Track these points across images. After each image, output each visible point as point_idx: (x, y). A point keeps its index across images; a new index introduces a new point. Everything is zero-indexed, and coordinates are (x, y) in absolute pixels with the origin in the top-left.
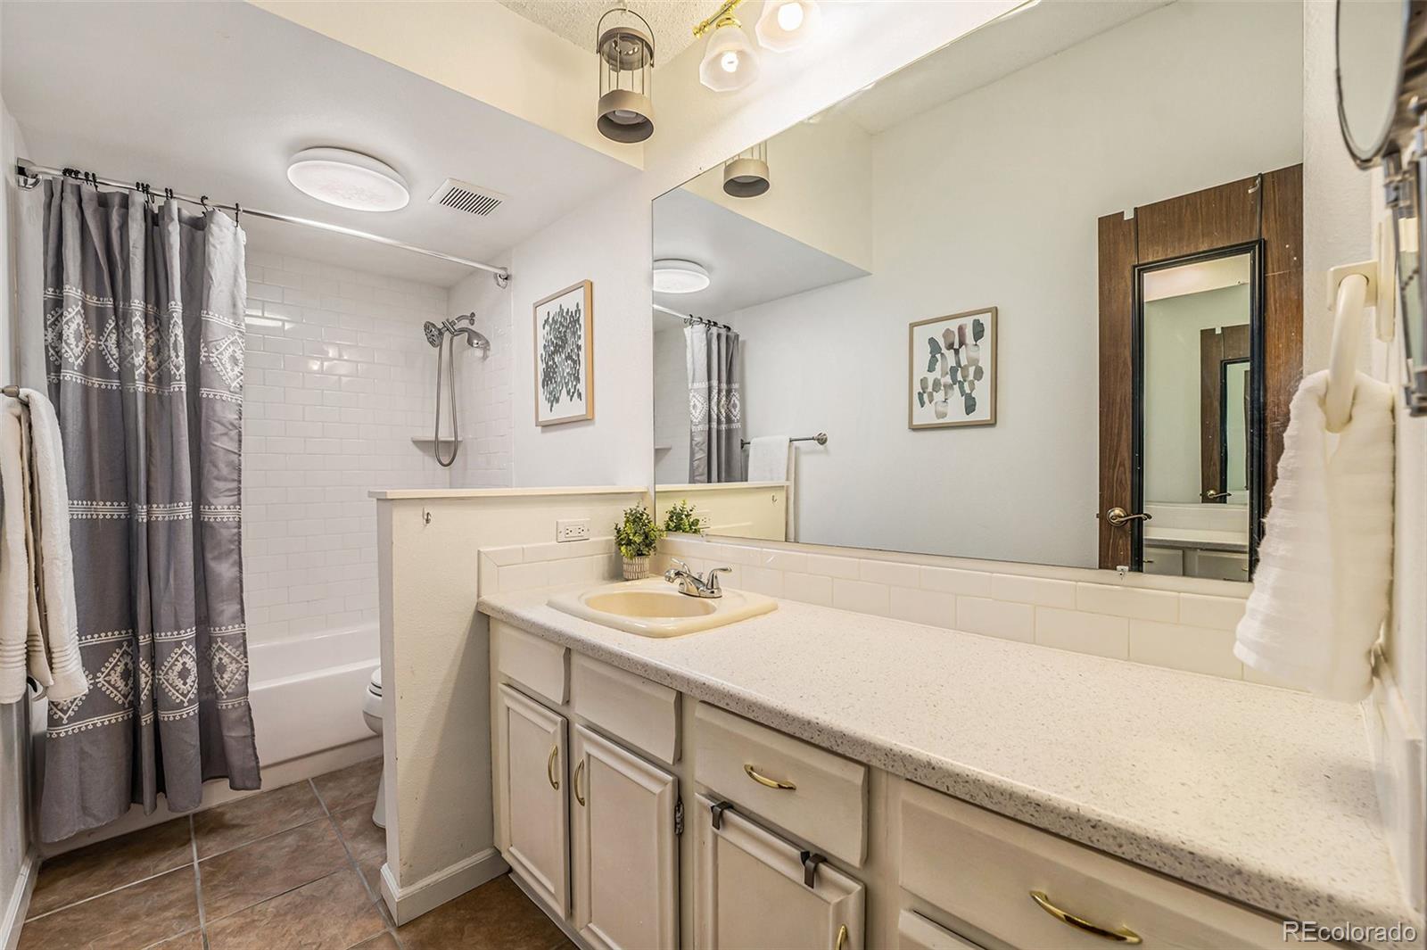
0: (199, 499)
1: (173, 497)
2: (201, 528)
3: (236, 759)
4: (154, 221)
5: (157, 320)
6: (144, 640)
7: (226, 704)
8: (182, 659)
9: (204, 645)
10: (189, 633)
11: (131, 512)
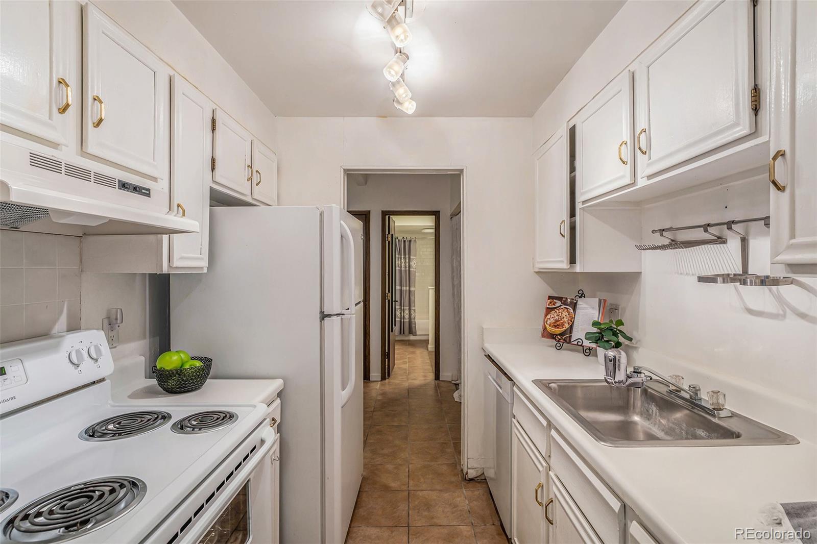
0: (409, 287)
1: (406, 286)
2: (409, 291)
3: (414, 330)
4: (405, 241)
5: (405, 258)
6: (402, 308)
7: (413, 320)
8: (407, 312)
9: (410, 310)
10: (408, 308)
11: (401, 288)
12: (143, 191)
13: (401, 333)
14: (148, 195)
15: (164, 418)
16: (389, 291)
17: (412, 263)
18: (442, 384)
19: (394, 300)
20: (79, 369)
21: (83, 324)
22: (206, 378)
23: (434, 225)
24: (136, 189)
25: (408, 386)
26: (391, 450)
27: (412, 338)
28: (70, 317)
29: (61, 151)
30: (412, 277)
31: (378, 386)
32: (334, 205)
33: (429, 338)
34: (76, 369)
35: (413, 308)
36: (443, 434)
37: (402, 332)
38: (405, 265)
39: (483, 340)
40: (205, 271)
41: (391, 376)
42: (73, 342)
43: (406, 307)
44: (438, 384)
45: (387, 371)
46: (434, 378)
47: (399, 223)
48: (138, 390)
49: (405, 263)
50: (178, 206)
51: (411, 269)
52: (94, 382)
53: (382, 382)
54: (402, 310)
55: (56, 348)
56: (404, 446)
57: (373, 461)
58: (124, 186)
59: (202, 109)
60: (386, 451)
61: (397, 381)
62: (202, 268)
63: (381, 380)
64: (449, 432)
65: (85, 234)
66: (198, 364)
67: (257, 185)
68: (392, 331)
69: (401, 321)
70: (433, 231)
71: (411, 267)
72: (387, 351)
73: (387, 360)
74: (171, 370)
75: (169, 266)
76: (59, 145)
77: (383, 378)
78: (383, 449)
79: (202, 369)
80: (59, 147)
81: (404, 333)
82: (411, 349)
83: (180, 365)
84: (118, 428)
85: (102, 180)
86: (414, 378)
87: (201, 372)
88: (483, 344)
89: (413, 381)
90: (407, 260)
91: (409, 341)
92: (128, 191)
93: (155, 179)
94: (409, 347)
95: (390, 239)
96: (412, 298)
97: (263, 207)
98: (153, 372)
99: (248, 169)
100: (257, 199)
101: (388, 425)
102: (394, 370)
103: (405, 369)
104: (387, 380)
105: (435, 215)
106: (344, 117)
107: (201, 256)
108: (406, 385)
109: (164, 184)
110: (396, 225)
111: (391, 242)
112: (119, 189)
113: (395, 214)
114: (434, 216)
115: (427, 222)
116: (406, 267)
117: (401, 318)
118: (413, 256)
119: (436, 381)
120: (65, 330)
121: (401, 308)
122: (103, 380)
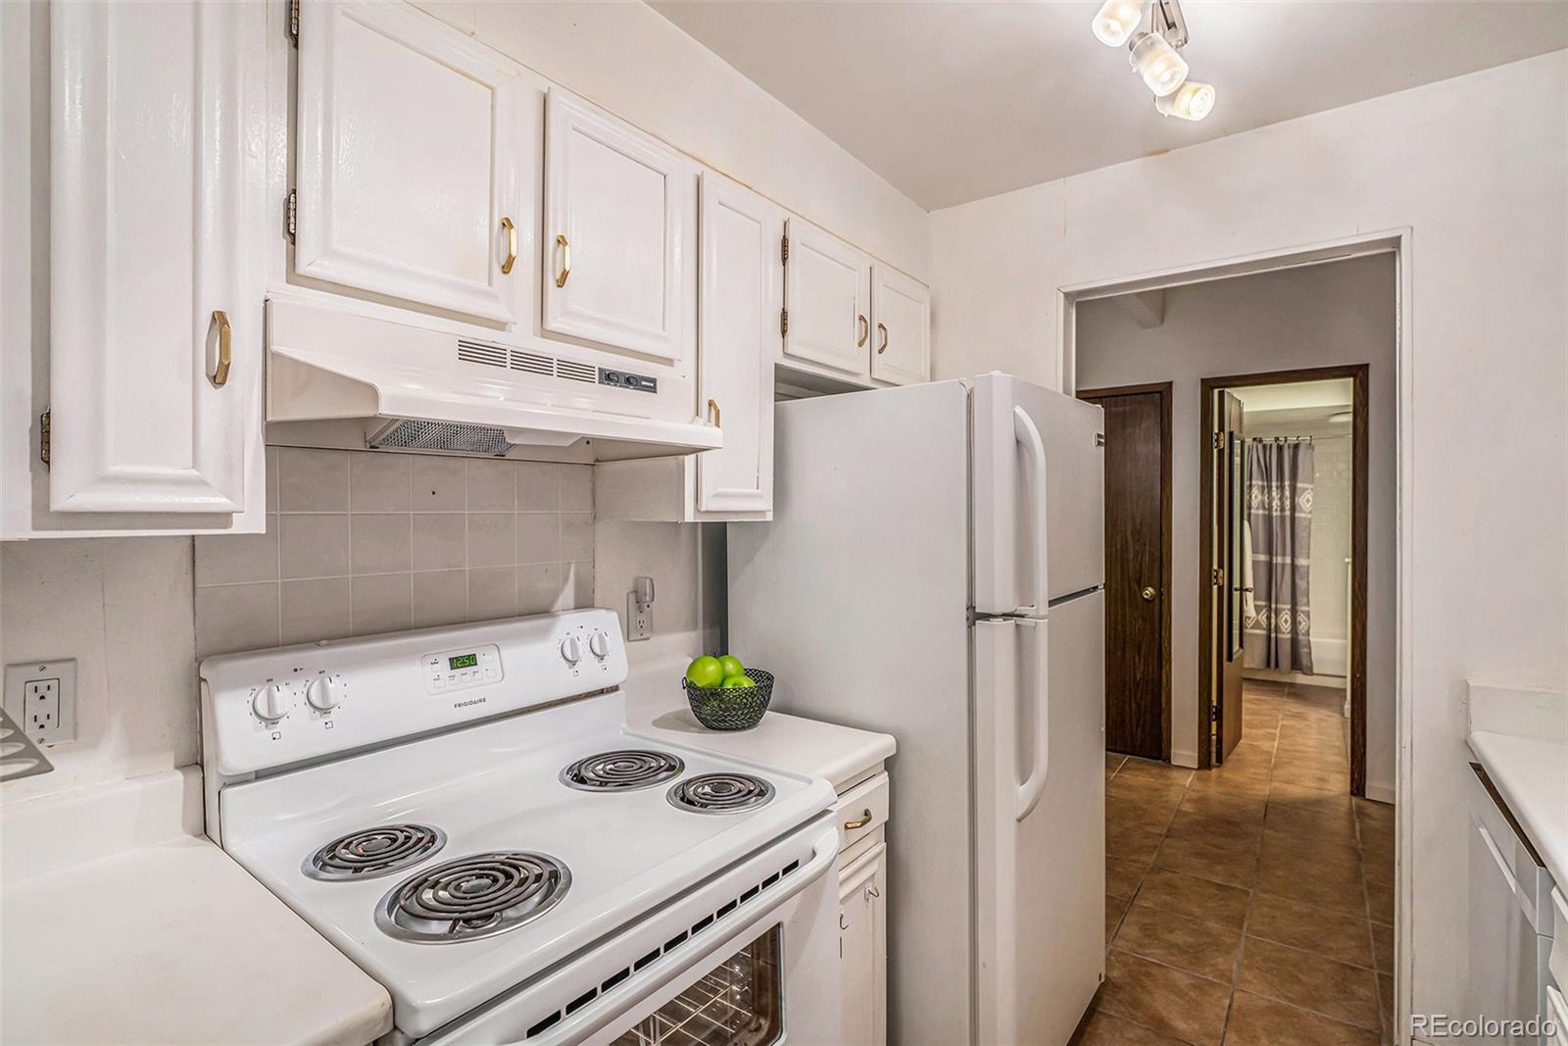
0: (1293, 557)
1: (1284, 555)
2: (1293, 566)
3: (1305, 661)
4: (1280, 448)
5: (1281, 488)
6: (1273, 606)
7: (1301, 637)
8: (1286, 616)
9: (1294, 612)
10: (1289, 607)
11: (1271, 559)
12: (643, 383)
13: (1268, 665)
14: (653, 390)
15: (671, 768)
16: (1221, 566)
17: (1301, 501)
18: (1372, 809)
19: (1236, 584)
20: (576, 668)
21: (598, 598)
22: (765, 707)
23: (1351, 403)
24: (630, 381)
25: (1269, 796)
26: (1190, 940)
27: (1301, 679)
28: (579, 587)
29: (510, 332)
30: (1300, 533)
31: (1188, 780)
32: (996, 373)
33: (1346, 683)
34: (570, 668)
35: (1305, 608)
36: (1353, 944)
37: (1271, 660)
38: (1282, 503)
39: (1468, 721)
40: (769, 517)
41: (1224, 764)
42: (570, 625)
43: (1284, 603)
44: (1359, 807)
45: (1214, 749)
46: (1348, 788)
47: (1255, 403)
48: (670, 713)
49: (1281, 499)
50: (710, 405)
51: (1297, 515)
52: (603, 690)
53: (1201, 772)
54: (1272, 611)
55: (544, 633)
56: (1228, 940)
57: (1139, 950)
58: (608, 377)
59: (758, 225)
60: (1178, 937)
61: (1240, 778)
62: (763, 512)
63: (1199, 768)
64: (1372, 942)
65: (597, 461)
66: (747, 683)
67: (880, 352)
68: (1230, 659)
69: (1269, 637)
70: (1349, 418)
71: (1297, 510)
72: (1215, 704)
73: (1214, 724)
74: (703, 688)
75: (697, 510)
76: (506, 324)
77: (1205, 764)
78: (1171, 931)
79: (752, 693)
80: (507, 327)
81: (1277, 666)
82: (1293, 706)
83: (719, 681)
84: (608, 774)
85: (571, 371)
86: (1291, 778)
87: (750, 699)
88: (1468, 732)
89: (1285, 786)
90: (1287, 493)
91: (1292, 685)
92: (615, 385)
93: (669, 362)
94: (1291, 701)
95: (1224, 443)
96: (1301, 583)
97: (883, 389)
98: (684, 688)
99: (861, 323)
100: (882, 378)
101: (1195, 878)
102: (1237, 750)
103: (1268, 753)
104: (1214, 770)
105: (1355, 376)
106: (1064, 176)
107: (759, 491)
108: (1263, 790)
109: (687, 366)
110: (1245, 410)
111: (1227, 451)
112: (600, 383)
113: (1237, 383)
114: (1352, 379)
115: (1332, 397)
116: (1283, 509)
117: (1269, 630)
118: (1302, 482)
119: (1353, 798)
120: (572, 605)
121: (1270, 607)
122: (615, 689)
